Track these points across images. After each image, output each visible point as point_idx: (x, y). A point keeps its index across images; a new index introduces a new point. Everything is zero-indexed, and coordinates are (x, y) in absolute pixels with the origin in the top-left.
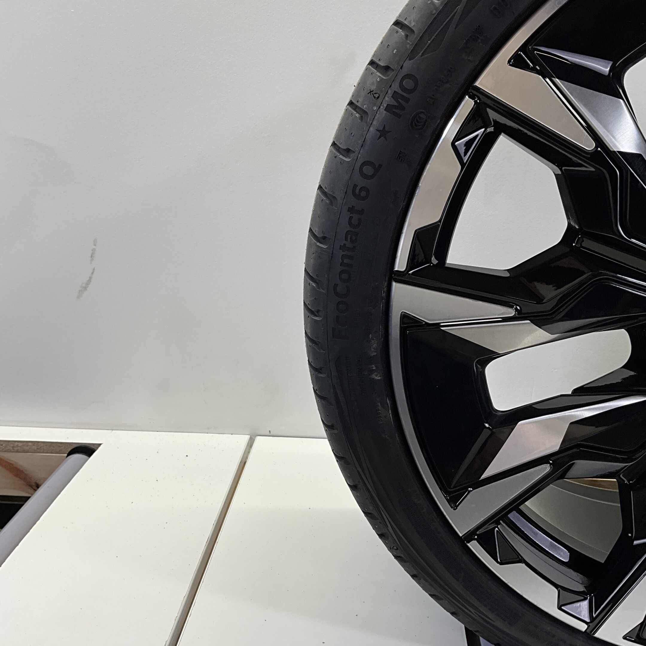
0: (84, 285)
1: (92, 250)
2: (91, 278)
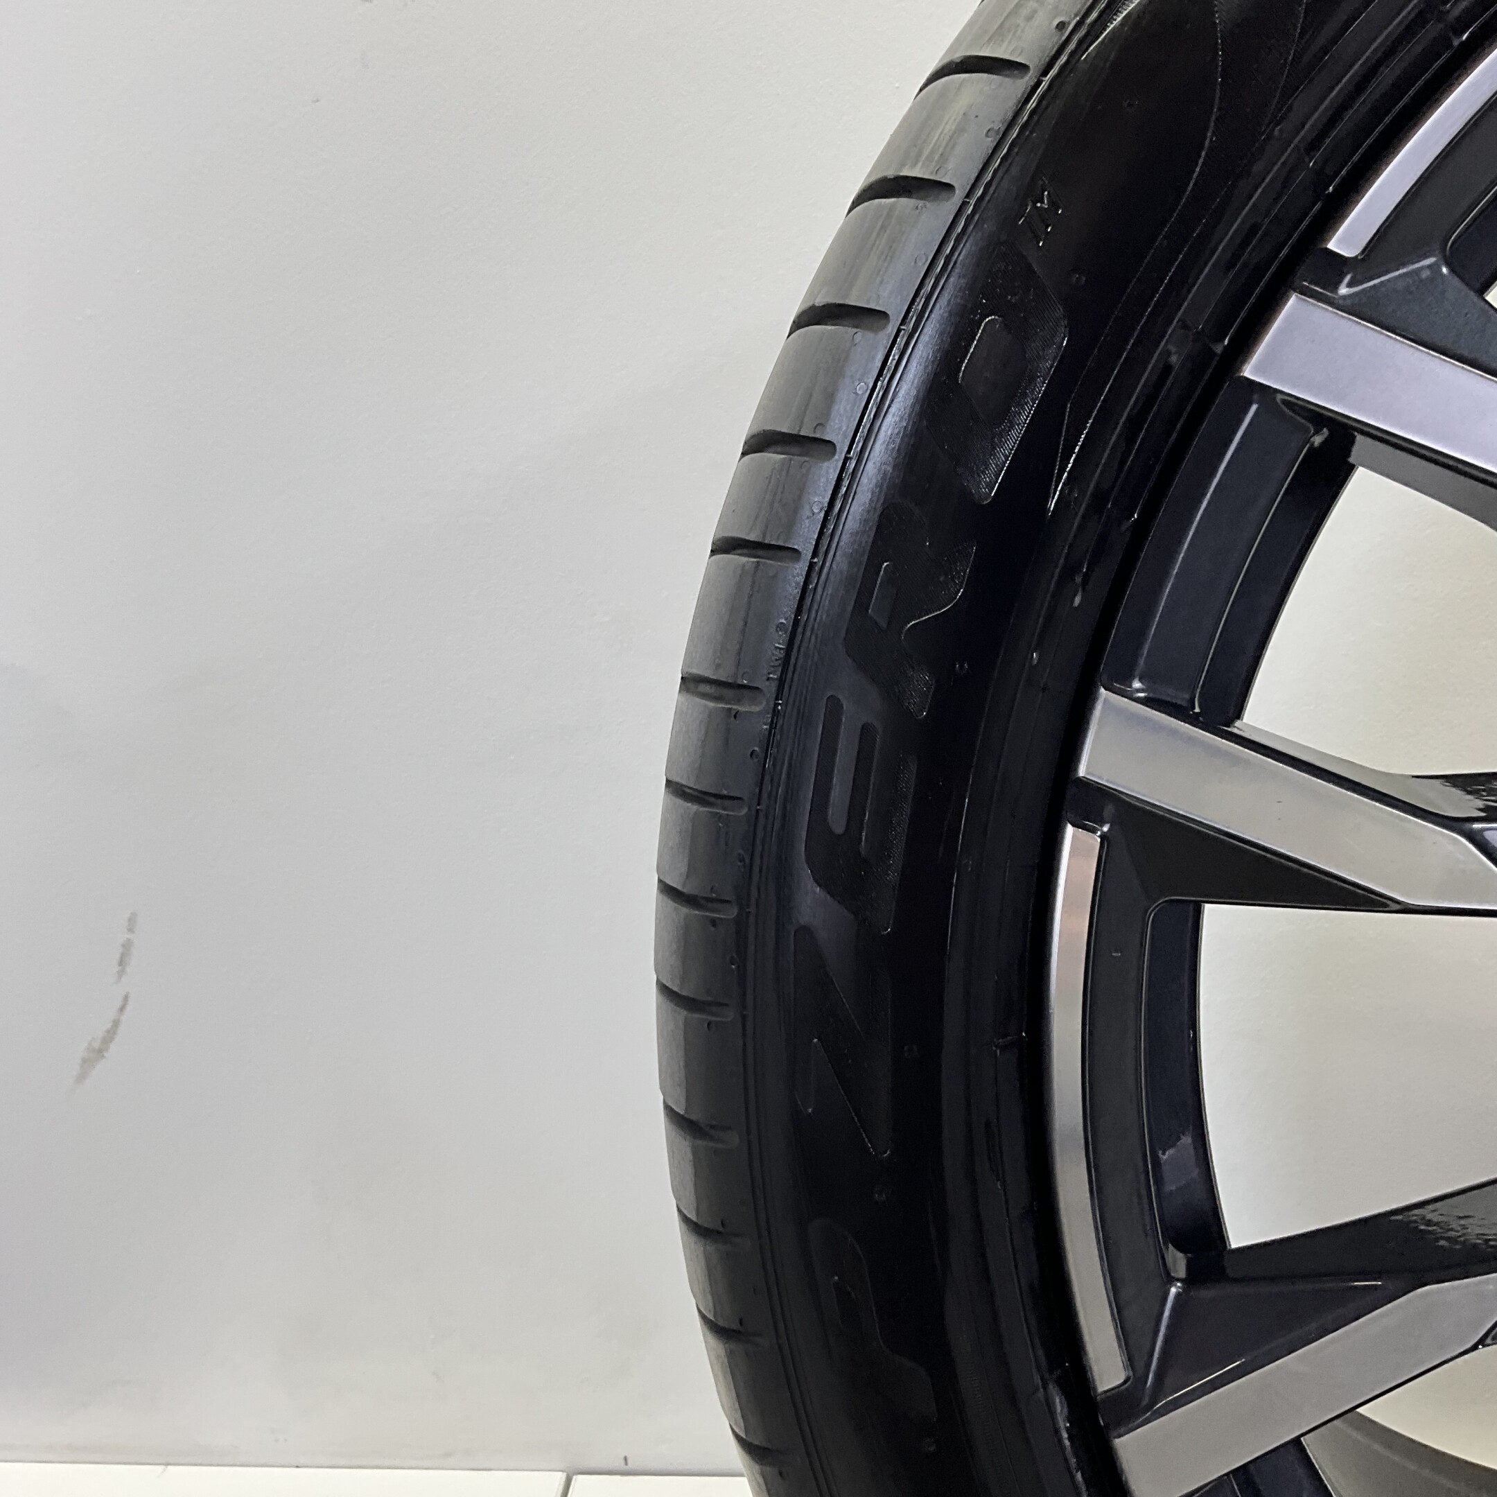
0: (96, 1045)
1: (123, 946)
2: (116, 1023)
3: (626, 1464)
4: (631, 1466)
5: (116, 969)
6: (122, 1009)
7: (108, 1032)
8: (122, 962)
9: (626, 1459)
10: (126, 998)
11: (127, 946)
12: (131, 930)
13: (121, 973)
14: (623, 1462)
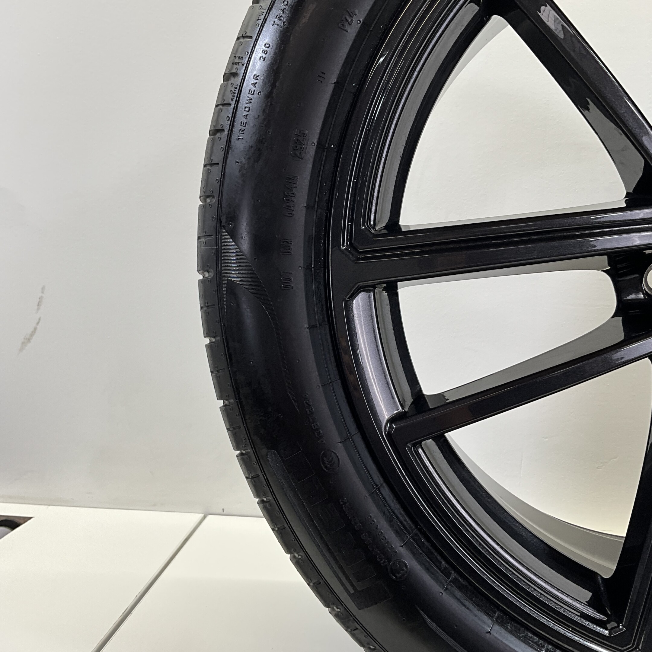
0: (28, 337)
1: (40, 298)
2: (35, 329)
4: (225, 512)
5: (36, 307)
6: (38, 323)
7: (32, 332)
8: (38, 305)
10: (40, 319)
13: (38, 309)
14: (222, 511)
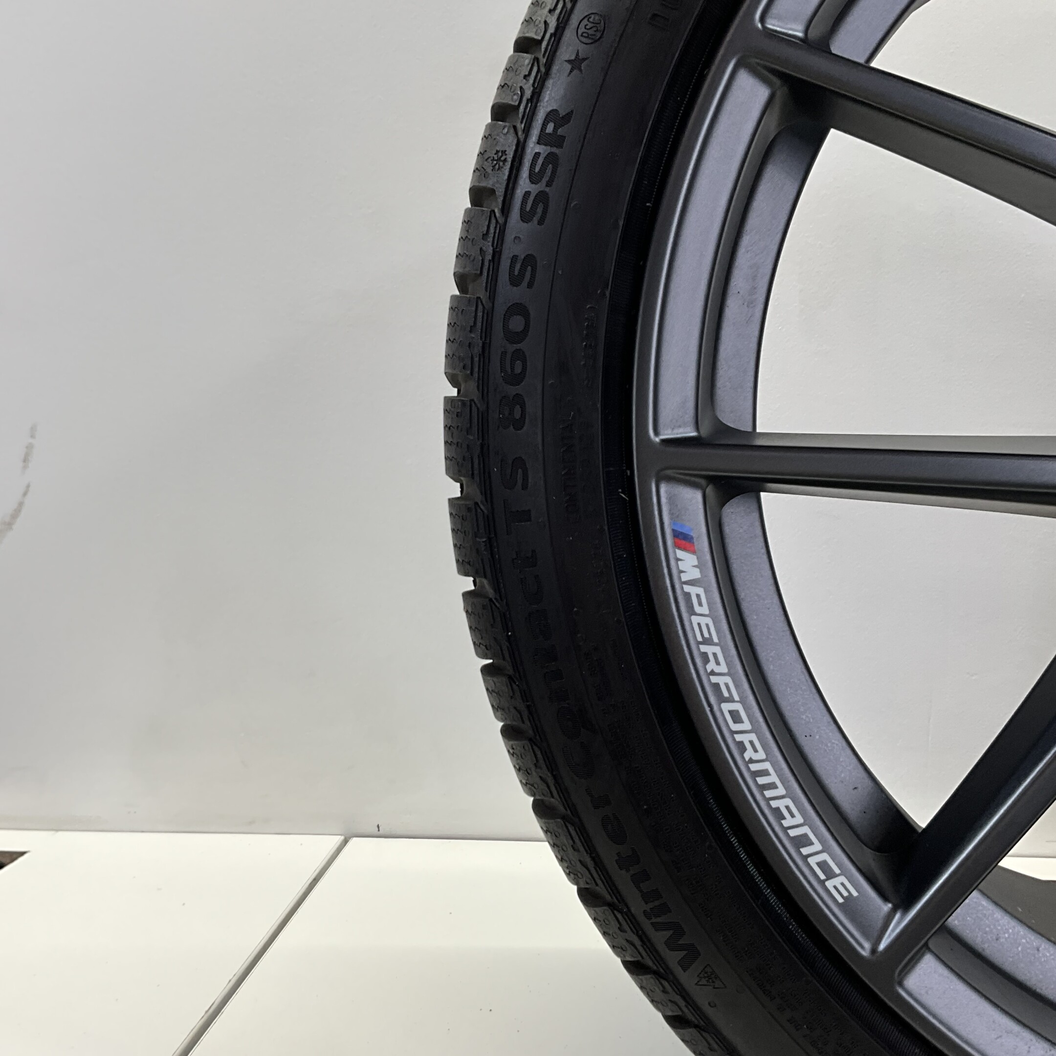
0: (6, 519)
1: (27, 447)
2: (21, 504)
3: (379, 830)
4: (381, 832)
5: (21, 464)
6: (25, 494)
7: (15, 510)
8: (26, 460)
9: (378, 826)
10: (28, 486)
11: (30, 447)
12: (33, 436)
13: (25, 467)
14: (377, 829)
